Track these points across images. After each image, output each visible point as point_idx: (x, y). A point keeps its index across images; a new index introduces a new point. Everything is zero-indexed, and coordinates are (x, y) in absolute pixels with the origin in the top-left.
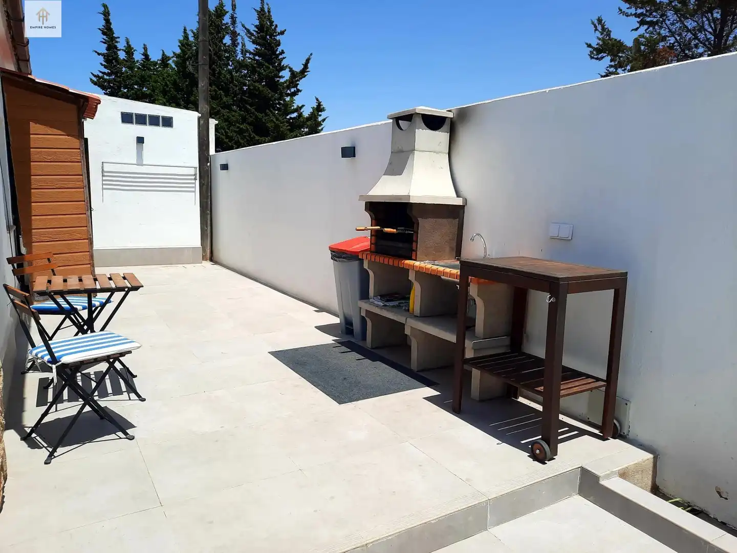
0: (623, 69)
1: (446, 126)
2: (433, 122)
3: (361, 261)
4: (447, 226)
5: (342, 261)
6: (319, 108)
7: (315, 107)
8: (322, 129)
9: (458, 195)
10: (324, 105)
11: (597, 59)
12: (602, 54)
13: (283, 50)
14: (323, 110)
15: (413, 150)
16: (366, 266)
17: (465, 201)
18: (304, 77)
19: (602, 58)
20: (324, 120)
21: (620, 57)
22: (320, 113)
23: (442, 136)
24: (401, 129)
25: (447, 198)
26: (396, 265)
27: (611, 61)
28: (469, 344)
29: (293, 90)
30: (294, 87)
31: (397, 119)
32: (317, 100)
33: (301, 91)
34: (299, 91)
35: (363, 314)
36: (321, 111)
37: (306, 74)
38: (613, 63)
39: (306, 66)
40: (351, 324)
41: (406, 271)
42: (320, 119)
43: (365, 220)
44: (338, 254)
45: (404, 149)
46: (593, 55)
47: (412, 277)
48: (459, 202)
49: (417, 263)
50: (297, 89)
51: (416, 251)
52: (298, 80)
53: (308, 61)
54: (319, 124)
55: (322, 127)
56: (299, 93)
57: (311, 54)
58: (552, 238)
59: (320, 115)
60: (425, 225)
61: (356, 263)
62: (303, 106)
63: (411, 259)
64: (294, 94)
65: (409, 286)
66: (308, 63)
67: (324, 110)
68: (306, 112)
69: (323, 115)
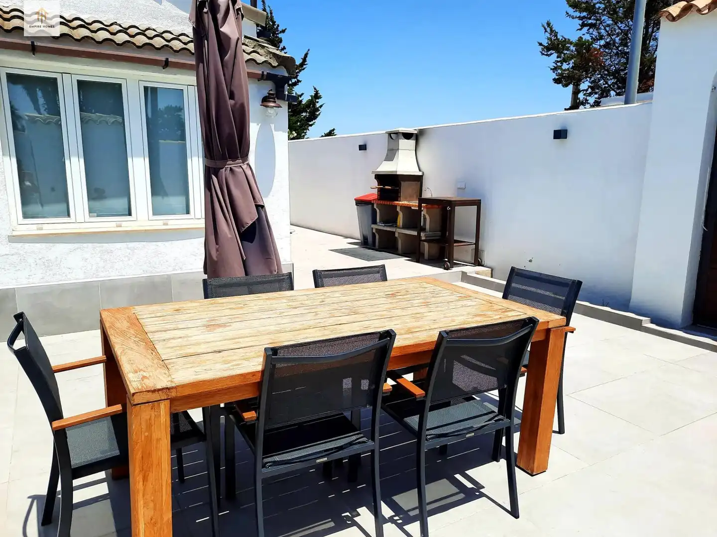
0: (567, 63)
1: (414, 137)
2: (407, 136)
3: (373, 205)
4: (414, 185)
5: (361, 206)
6: (317, 96)
7: (313, 95)
8: (319, 114)
9: (420, 170)
10: (321, 93)
11: (547, 55)
12: (551, 51)
13: (284, 47)
14: (319, 97)
15: (398, 149)
16: (375, 207)
17: (423, 173)
18: (304, 69)
19: (551, 54)
20: (321, 106)
21: (565, 54)
22: (317, 100)
23: (412, 142)
24: (393, 139)
25: (415, 172)
26: (391, 204)
27: (558, 57)
28: (422, 234)
29: (294, 81)
30: (294, 78)
31: (390, 134)
32: (315, 89)
33: (300, 81)
34: (299, 81)
35: (374, 231)
36: (318, 99)
37: (304, 66)
38: (559, 59)
39: (304, 60)
40: (367, 239)
41: (395, 207)
42: (318, 105)
43: (375, 183)
44: (360, 202)
45: (394, 148)
46: (543, 52)
47: (398, 209)
48: (420, 174)
49: (400, 202)
50: (297, 80)
51: (400, 197)
52: (298, 72)
53: (306, 55)
54: (317, 110)
55: (319, 112)
56: (299, 83)
57: (309, 50)
58: (459, 189)
59: (318, 102)
60: (404, 185)
61: (370, 206)
62: (302, 94)
63: (398, 201)
64: (295, 84)
65: (397, 213)
66: (307, 57)
67: (321, 98)
68: (305, 99)
69: (320, 102)
